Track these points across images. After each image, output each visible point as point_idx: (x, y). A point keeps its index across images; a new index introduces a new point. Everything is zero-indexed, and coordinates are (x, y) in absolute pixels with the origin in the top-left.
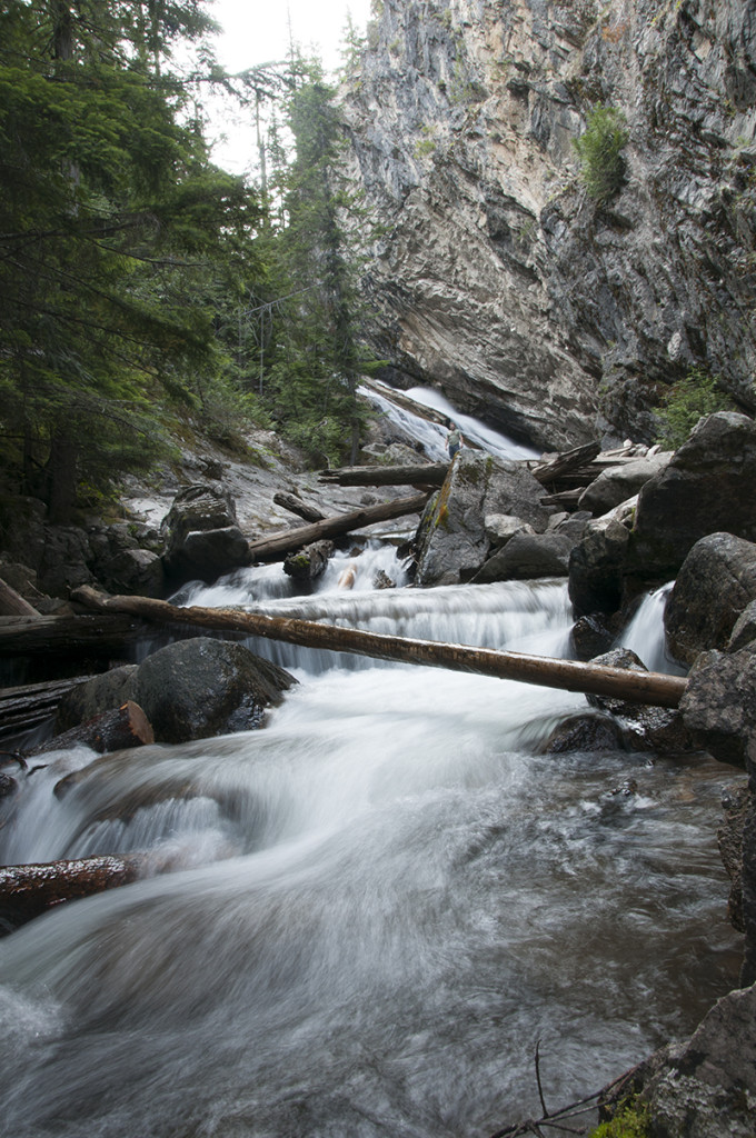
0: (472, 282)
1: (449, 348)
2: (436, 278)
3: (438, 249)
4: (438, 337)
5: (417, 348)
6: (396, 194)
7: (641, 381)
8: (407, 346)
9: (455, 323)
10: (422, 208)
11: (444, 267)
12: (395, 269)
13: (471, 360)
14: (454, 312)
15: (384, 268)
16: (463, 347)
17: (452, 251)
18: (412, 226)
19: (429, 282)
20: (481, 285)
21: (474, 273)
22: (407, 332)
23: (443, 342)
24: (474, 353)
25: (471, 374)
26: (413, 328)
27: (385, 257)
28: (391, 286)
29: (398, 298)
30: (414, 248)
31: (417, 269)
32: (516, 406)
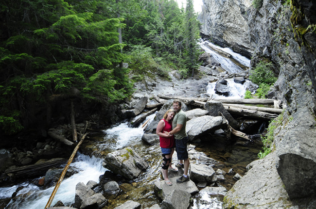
0: (239, 23)
1: (234, 38)
2: (231, 22)
3: (231, 16)
4: (231, 36)
5: (227, 38)
6: (222, 3)
7: (259, 57)
8: (225, 38)
9: (236, 32)
10: (228, 6)
11: (233, 19)
12: (222, 21)
13: (239, 40)
14: (235, 30)
15: (219, 21)
16: (237, 38)
17: (234, 16)
18: (225, 11)
19: (229, 23)
20: (241, 23)
21: (239, 21)
22: (225, 35)
23: (233, 37)
24: (240, 39)
25: (239, 44)
26: (226, 34)
27: (220, 18)
28: (221, 25)
29: (222, 27)
30: (226, 16)
31: (227, 20)
32: (249, 51)
